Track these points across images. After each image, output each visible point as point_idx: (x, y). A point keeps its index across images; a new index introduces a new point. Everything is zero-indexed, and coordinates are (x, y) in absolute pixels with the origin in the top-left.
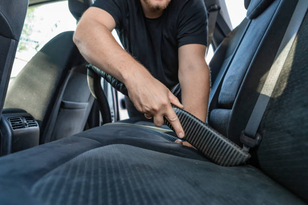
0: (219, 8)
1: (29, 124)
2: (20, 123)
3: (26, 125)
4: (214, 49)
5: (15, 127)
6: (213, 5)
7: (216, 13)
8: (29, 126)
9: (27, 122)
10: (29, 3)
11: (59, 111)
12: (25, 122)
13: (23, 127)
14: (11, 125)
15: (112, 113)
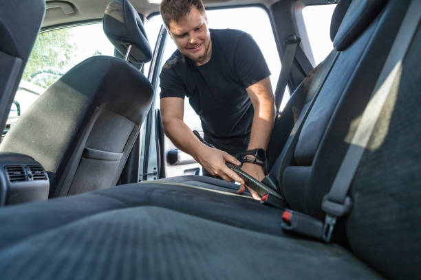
0: (299, 40)
1: (35, 176)
2: (22, 173)
3: (30, 177)
4: (291, 91)
5: (13, 178)
6: (292, 35)
7: (295, 46)
8: (35, 179)
9: (33, 173)
11: (81, 160)
12: (30, 173)
13: (26, 180)
14: (8, 176)
15: (155, 169)
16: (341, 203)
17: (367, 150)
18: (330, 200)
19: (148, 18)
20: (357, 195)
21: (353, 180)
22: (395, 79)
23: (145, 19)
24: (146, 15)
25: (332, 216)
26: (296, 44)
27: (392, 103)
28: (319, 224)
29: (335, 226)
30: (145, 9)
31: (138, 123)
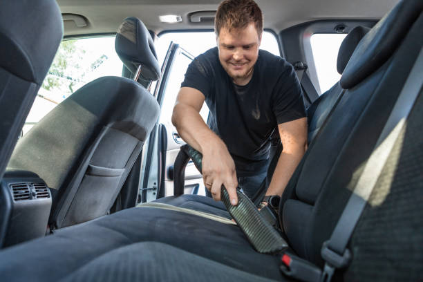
1: (38, 194)
2: (26, 192)
3: (34, 195)
5: (18, 197)
6: (299, 62)
7: (301, 72)
8: (38, 197)
9: (37, 191)
10: (63, 35)
11: (84, 177)
12: (34, 190)
13: (30, 198)
14: (13, 195)
15: (155, 184)
16: (341, 254)
17: (368, 205)
18: (330, 248)
19: (158, 35)
20: (356, 249)
21: (354, 232)
22: (399, 135)
23: (156, 36)
24: (157, 33)
25: (331, 266)
26: (303, 71)
27: (394, 161)
28: (318, 271)
29: (333, 277)
30: (156, 27)
31: (142, 140)
